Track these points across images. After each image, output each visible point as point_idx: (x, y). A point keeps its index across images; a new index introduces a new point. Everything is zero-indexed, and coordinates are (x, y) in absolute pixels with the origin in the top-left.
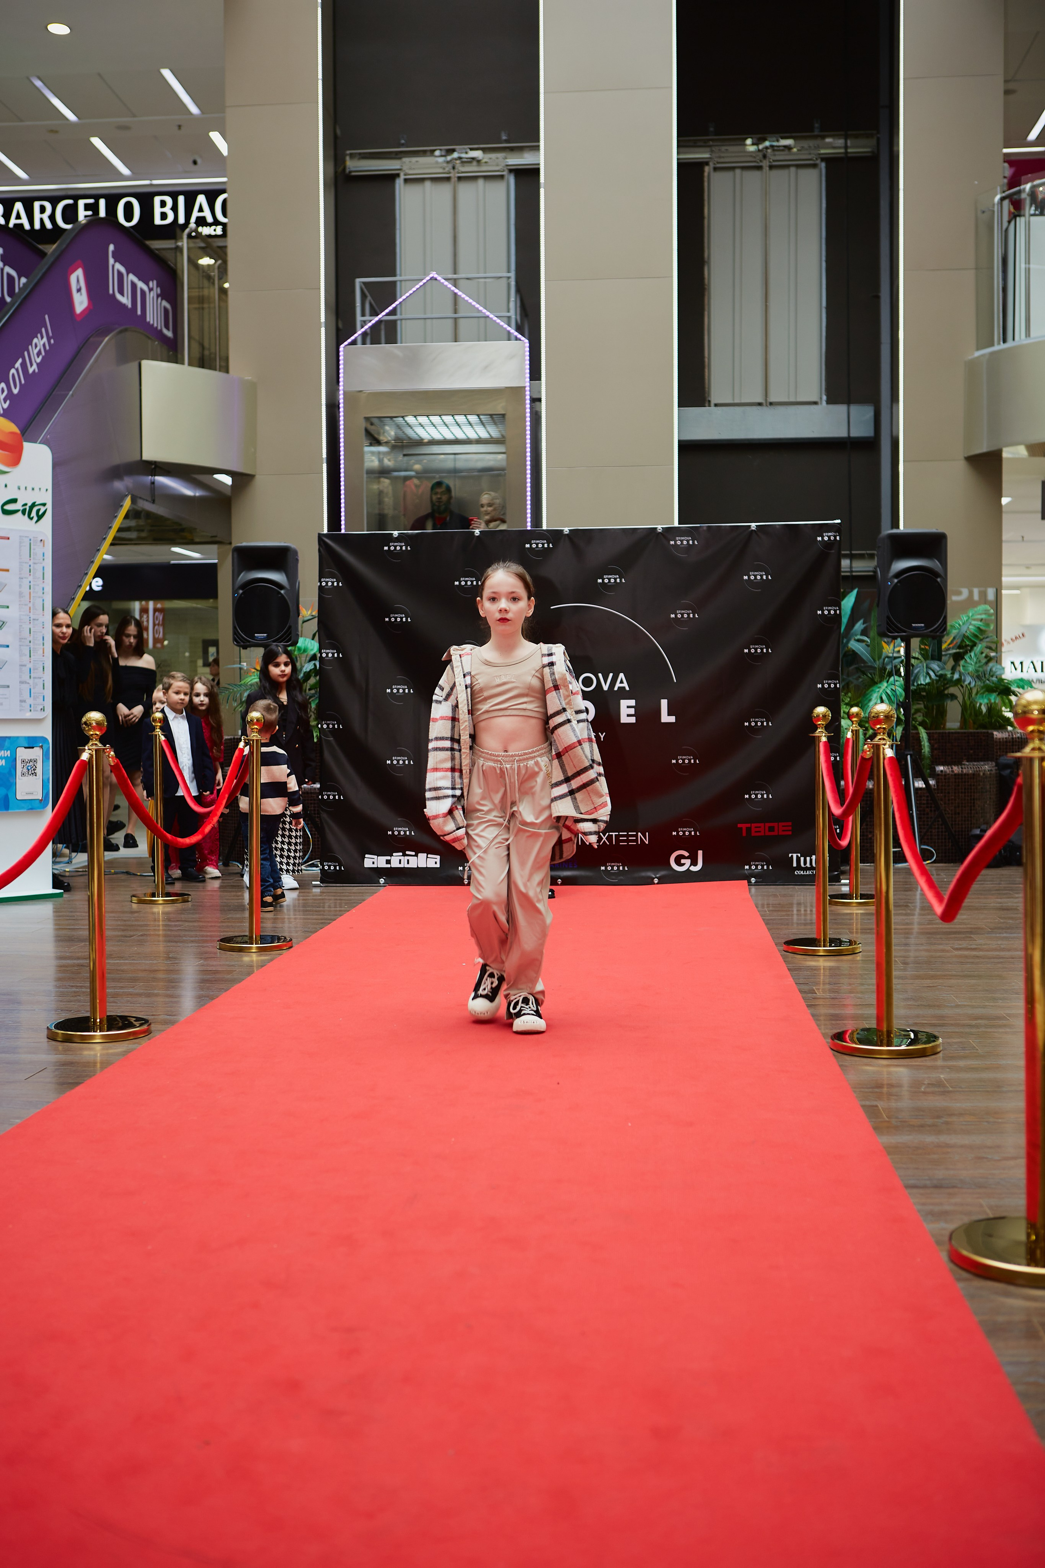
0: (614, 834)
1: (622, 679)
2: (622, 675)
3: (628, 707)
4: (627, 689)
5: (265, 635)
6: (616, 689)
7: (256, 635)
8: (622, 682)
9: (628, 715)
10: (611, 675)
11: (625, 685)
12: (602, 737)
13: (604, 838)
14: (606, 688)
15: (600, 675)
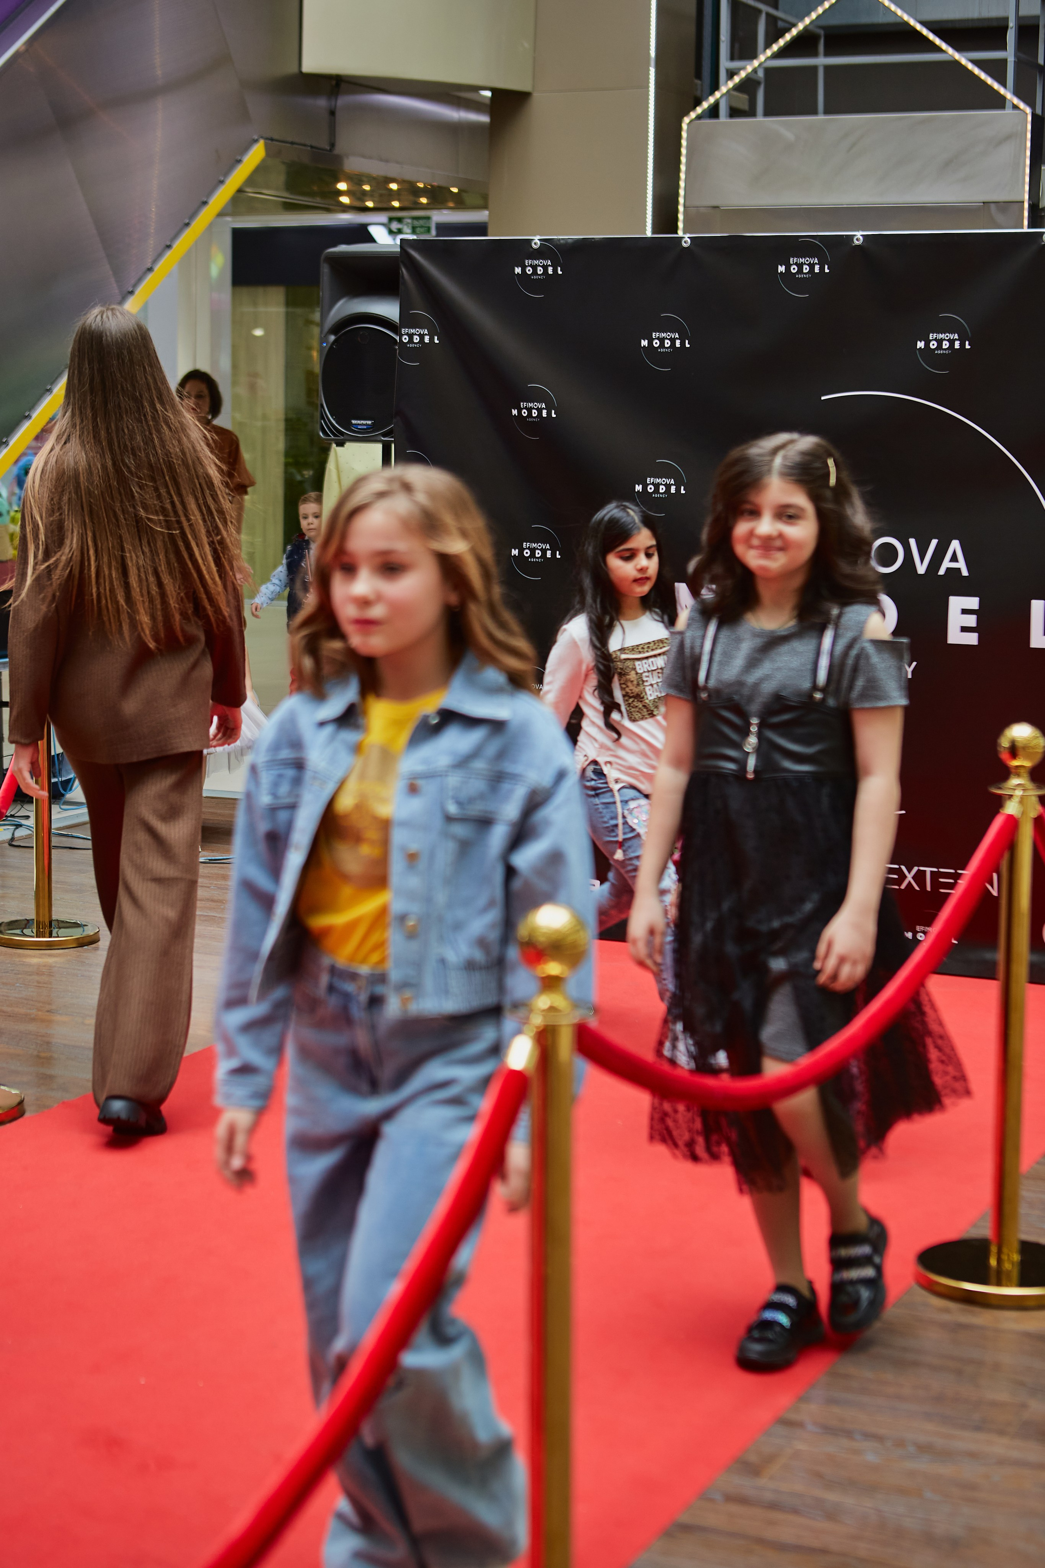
0: (928, 870)
1: (954, 553)
2: (955, 545)
3: (965, 612)
4: (965, 573)
5: (369, 422)
6: (942, 572)
7: (354, 422)
8: (954, 558)
9: (964, 629)
10: (934, 542)
11: (961, 565)
12: (910, 670)
13: (909, 877)
14: (921, 569)
15: (912, 542)
